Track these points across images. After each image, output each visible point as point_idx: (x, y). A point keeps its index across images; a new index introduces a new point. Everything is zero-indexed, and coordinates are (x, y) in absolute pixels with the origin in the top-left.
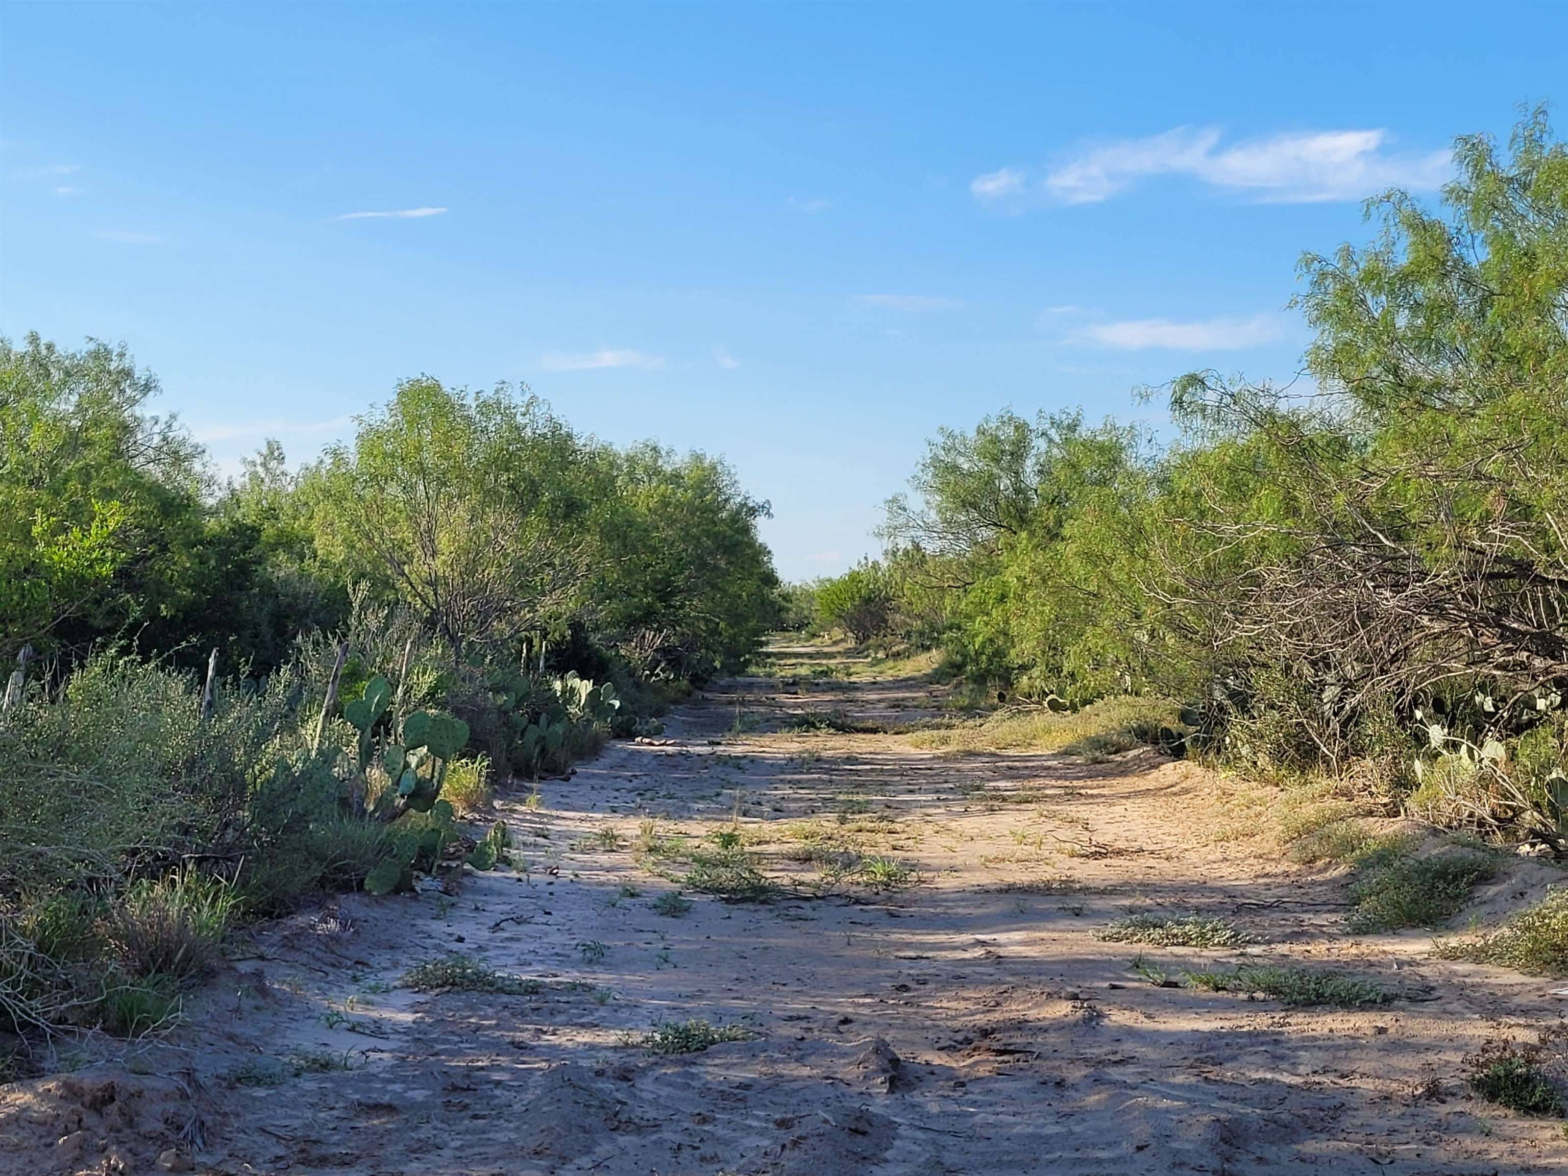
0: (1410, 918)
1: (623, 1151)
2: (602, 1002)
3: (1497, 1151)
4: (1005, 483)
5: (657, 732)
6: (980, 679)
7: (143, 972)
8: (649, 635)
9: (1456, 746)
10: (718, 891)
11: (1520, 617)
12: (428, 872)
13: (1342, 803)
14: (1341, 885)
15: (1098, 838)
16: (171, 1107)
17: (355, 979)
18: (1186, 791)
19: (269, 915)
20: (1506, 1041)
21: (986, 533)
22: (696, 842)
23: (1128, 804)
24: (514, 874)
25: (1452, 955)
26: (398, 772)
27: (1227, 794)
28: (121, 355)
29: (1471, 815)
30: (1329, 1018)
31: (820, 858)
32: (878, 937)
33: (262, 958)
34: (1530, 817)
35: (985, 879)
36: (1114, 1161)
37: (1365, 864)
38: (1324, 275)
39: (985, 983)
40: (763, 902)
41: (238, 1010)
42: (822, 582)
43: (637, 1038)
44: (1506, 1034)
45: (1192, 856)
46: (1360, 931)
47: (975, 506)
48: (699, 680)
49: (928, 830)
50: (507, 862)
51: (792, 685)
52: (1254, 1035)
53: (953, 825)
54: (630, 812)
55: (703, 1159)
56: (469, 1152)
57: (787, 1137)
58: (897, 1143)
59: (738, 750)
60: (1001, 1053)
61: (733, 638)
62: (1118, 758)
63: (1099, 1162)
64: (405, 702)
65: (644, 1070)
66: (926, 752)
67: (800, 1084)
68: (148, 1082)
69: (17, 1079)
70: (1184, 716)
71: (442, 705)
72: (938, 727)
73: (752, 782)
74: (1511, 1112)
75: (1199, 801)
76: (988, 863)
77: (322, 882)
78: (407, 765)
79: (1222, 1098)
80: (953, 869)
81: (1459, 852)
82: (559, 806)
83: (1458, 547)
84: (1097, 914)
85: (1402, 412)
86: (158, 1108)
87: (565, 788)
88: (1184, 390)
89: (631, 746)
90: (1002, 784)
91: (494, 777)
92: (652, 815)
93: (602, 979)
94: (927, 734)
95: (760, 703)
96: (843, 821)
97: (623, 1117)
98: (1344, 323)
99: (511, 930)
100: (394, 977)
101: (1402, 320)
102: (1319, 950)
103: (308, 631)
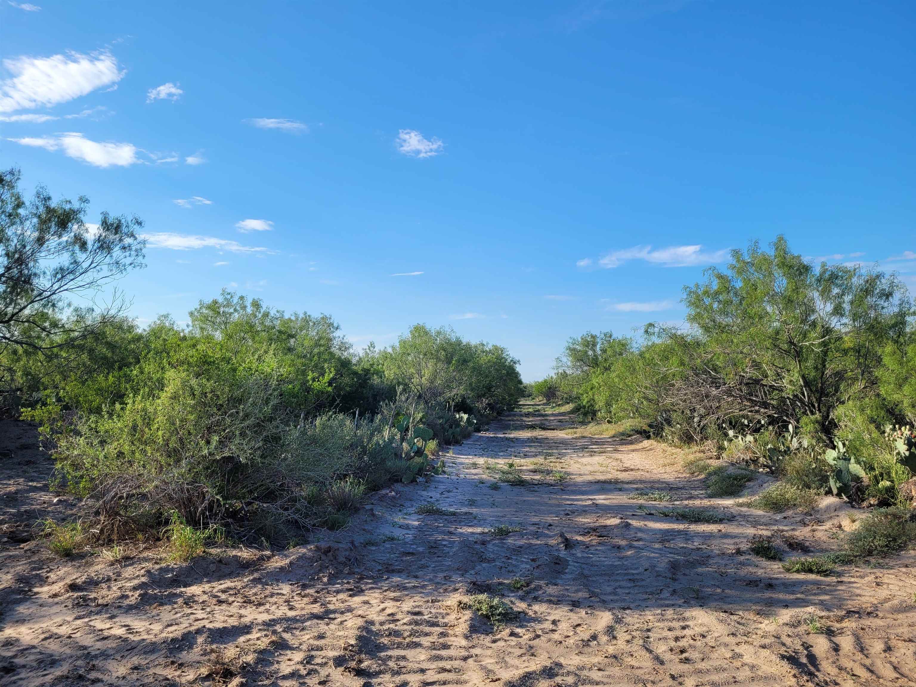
0: (726, 493)
1: (484, 569)
2: (475, 518)
3: (760, 572)
4: (590, 353)
5: (487, 430)
6: (585, 414)
7: (338, 510)
8: (484, 400)
9: (737, 437)
10: (508, 482)
11: (756, 396)
12: (421, 476)
13: (702, 455)
14: (703, 481)
15: (625, 465)
16: (347, 553)
17: (400, 511)
18: (651, 449)
19: (374, 490)
20: (761, 535)
21: (585, 368)
22: (501, 466)
23: (634, 453)
24: (446, 476)
25: (741, 505)
26: (412, 445)
27: (664, 451)
28: (330, 318)
29: (743, 459)
30: (703, 526)
31: (539, 471)
32: (558, 497)
33: (372, 504)
34: (762, 460)
35: (590, 478)
36: (638, 574)
37: (710, 474)
38: (691, 292)
39: (593, 513)
40: (523, 486)
41: (366, 521)
42: (536, 382)
43: (486, 530)
44: (760, 532)
45: (655, 471)
46: (711, 496)
47: (582, 360)
48: (499, 413)
49: (572, 462)
50: (444, 472)
51: (528, 415)
52: (679, 532)
53: (579, 460)
54: (482, 456)
55: (509, 571)
56: (437, 568)
57: (535, 564)
58: (569, 567)
59: (512, 436)
60: (599, 536)
61: (510, 401)
62: (630, 439)
63: (633, 574)
64: (413, 422)
65: (489, 541)
66: (570, 436)
67: (537, 547)
68: (340, 545)
69: (302, 544)
70: (650, 426)
71: (424, 423)
72: (573, 428)
73: (517, 446)
74: (764, 559)
75: (656, 453)
76: (591, 473)
77: (390, 480)
78: (414, 443)
79: (670, 553)
80: (580, 475)
81: (740, 472)
82: (459, 454)
83: (736, 375)
84: (626, 490)
85: (717, 333)
86: (344, 553)
87: (460, 448)
88: (648, 328)
89: (480, 435)
90: (594, 447)
91: (439, 445)
92: (488, 457)
93: (474, 510)
94: (570, 430)
95: (518, 421)
96: (545, 459)
97: (484, 557)
98: (697, 307)
99: (446, 494)
100: (411, 510)
101: (715, 305)
102: (697, 502)
103: (384, 400)
